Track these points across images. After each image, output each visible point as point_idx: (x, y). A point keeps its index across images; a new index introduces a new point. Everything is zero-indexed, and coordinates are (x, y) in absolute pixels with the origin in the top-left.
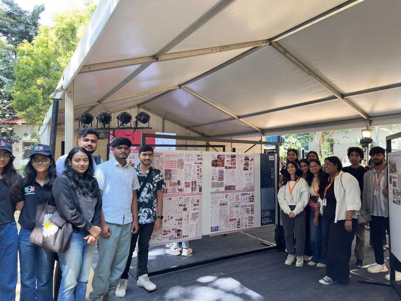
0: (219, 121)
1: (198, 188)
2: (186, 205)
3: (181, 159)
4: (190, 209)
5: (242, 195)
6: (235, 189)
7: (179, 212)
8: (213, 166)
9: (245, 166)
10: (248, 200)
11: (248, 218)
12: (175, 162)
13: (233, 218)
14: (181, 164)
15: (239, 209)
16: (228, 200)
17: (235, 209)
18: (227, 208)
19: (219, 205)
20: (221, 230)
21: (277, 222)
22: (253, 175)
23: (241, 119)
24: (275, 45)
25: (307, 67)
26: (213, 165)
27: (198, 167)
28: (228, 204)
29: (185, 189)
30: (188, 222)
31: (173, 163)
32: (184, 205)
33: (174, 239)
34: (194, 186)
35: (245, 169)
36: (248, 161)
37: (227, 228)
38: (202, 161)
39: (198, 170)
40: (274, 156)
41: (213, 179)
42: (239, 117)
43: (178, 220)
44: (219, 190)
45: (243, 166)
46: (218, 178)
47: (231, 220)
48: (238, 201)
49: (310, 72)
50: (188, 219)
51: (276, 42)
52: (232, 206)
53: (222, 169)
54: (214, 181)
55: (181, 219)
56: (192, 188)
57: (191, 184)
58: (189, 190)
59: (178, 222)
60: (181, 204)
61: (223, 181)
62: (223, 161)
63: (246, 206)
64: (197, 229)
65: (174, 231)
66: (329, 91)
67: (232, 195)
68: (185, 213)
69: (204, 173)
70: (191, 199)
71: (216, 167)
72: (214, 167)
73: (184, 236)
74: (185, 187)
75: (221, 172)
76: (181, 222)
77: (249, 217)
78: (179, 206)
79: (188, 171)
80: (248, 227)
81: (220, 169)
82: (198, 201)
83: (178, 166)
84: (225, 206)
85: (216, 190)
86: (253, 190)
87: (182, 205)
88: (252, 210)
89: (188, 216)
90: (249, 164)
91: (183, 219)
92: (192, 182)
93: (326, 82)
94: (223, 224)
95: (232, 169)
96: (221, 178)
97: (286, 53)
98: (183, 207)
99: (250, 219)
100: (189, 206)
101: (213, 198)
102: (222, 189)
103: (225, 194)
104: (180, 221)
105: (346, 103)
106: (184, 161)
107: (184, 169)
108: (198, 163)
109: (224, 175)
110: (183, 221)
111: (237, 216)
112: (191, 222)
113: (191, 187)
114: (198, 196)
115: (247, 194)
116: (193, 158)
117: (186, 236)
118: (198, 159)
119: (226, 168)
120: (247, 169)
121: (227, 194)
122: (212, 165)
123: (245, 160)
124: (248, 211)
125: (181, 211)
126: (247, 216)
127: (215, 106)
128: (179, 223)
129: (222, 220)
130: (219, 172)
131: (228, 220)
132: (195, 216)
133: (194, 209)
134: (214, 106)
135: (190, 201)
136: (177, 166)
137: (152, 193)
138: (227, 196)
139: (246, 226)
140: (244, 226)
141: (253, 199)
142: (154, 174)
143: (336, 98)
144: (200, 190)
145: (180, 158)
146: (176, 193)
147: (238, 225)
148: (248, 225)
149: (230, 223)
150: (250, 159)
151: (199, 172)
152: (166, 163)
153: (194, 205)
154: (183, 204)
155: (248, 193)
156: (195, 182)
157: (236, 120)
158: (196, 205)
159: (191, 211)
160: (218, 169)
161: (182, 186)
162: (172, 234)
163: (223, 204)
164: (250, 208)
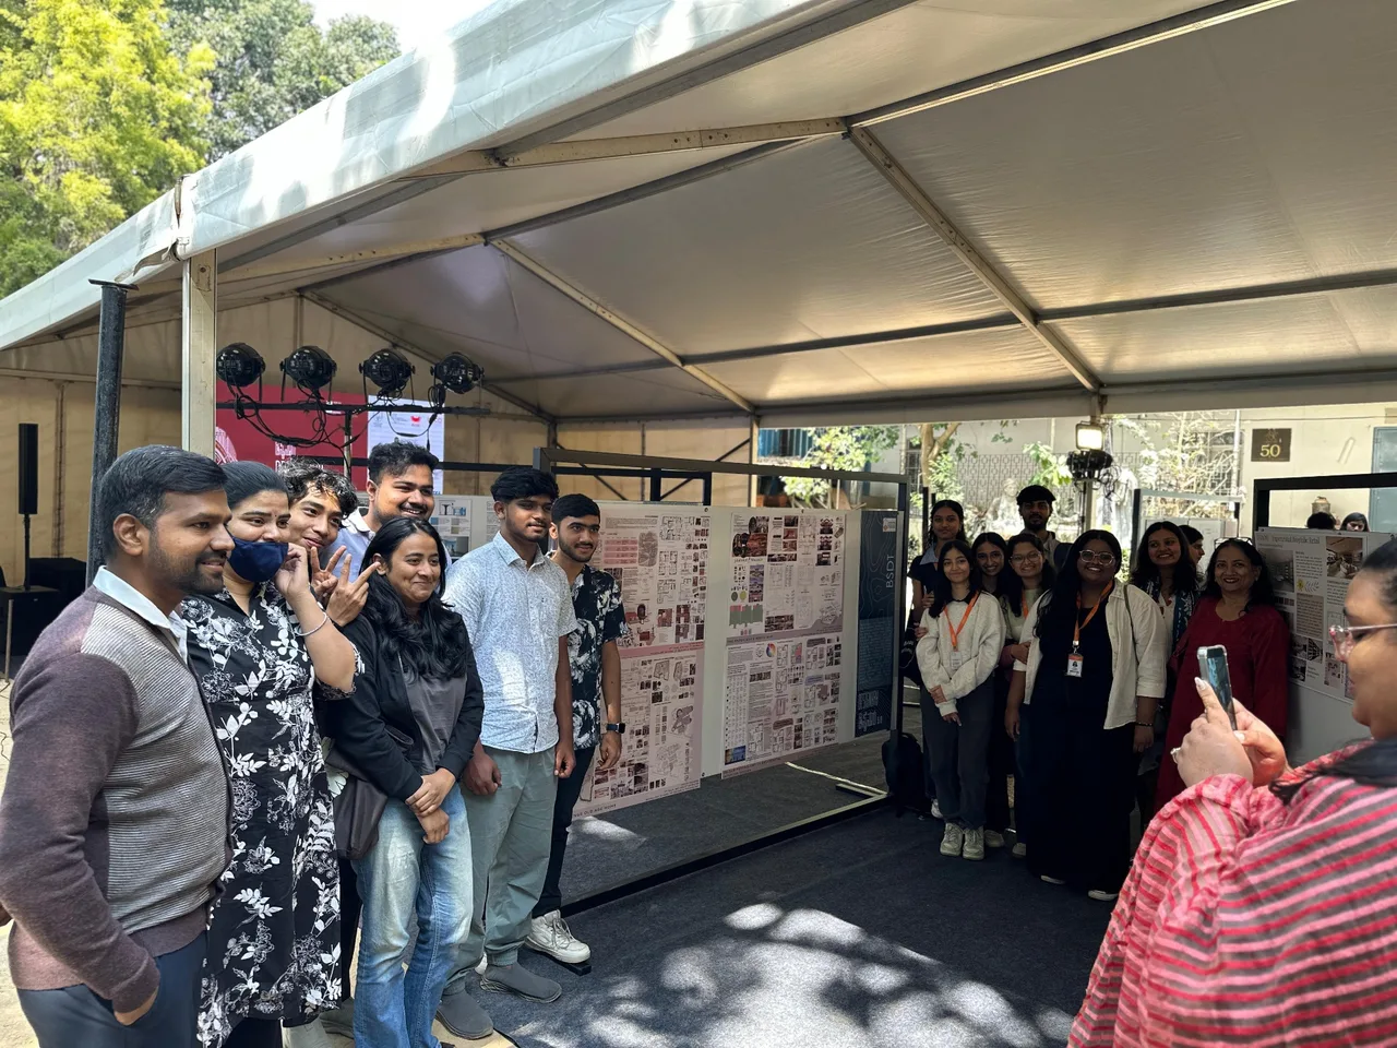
0: (610, 369)
1: (693, 627)
2: (659, 684)
3: (650, 534)
4: (671, 694)
5: (811, 643)
6: (791, 626)
7: (641, 708)
8: (737, 555)
9: (821, 552)
10: (825, 658)
11: (823, 714)
12: (634, 542)
13: (783, 718)
14: (648, 548)
15: (802, 688)
16: (773, 665)
17: (789, 690)
18: (770, 687)
19: (748, 677)
20: (750, 759)
21: (894, 725)
22: (840, 582)
23: (689, 368)
24: (859, 137)
25: (946, 220)
26: (737, 551)
27: (696, 560)
28: (773, 674)
29: (659, 631)
30: (664, 738)
31: (627, 549)
32: (655, 683)
33: (626, 794)
34: (682, 619)
35: (822, 562)
36: (829, 536)
37: (768, 751)
38: (708, 539)
39: (695, 569)
40: (894, 520)
41: (734, 597)
42: (685, 360)
43: (638, 733)
44: (750, 632)
45: (815, 553)
46: (747, 592)
47: (778, 725)
48: (798, 665)
49: (954, 234)
50: (664, 728)
51: (865, 129)
52: (782, 679)
53: (760, 563)
54: (738, 602)
55: (646, 731)
56: (678, 628)
57: (674, 615)
58: (668, 635)
59: (636, 738)
60: (645, 680)
61: (760, 603)
62: (764, 538)
63: (819, 678)
64: (687, 759)
65: (626, 769)
66: (1000, 298)
67: (784, 645)
68: (656, 708)
69: (712, 577)
70: (673, 663)
71: (743, 556)
72: (739, 558)
73: (652, 784)
74: (659, 626)
75: (757, 573)
76: (644, 740)
77: (826, 712)
78: (642, 688)
79: (667, 573)
80: (821, 744)
81: (754, 563)
82: (693, 668)
83: (642, 557)
84: (765, 682)
85: (742, 633)
86: (839, 628)
87: (648, 685)
88: (835, 692)
89: (664, 719)
90: (833, 544)
91: (652, 730)
92: (678, 607)
93: (994, 271)
94: (756, 738)
95: (787, 563)
96: (756, 594)
97: (889, 166)
98: (651, 691)
99: (829, 717)
100: (669, 686)
101: (731, 658)
102: (758, 628)
103: (766, 644)
104: (641, 737)
105: (1041, 338)
106: (659, 538)
107: (657, 566)
108: (695, 547)
109: (765, 583)
110: (652, 737)
111: (794, 710)
112: (673, 738)
113: (674, 624)
114: (694, 652)
115: (822, 641)
116: (684, 529)
117: (658, 782)
118: (697, 533)
119: (771, 559)
120: (826, 563)
121: (770, 642)
122: (734, 550)
123: (822, 532)
124: (822, 696)
125: (645, 705)
126: (820, 708)
127: (606, 316)
128: (640, 741)
129: (756, 724)
130: (751, 572)
131: (771, 726)
132: (683, 717)
133: (681, 697)
134: (603, 315)
135: (672, 669)
136: (637, 558)
137: (593, 650)
138: (771, 651)
139: (817, 740)
140: (813, 742)
141: (838, 655)
142: (599, 589)
143: (1016, 321)
144: (700, 634)
145: (646, 531)
146: (632, 647)
147: (798, 737)
148: (822, 736)
149: (775, 733)
150: (835, 528)
151: (697, 574)
152: (607, 549)
153: (682, 684)
154: (653, 680)
155: (826, 636)
156: (686, 608)
157: (670, 369)
158: (685, 682)
159: (673, 704)
160: (748, 563)
161: (651, 622)
162: (618, 782)
163: (760, 677)
164: (828, 683)
